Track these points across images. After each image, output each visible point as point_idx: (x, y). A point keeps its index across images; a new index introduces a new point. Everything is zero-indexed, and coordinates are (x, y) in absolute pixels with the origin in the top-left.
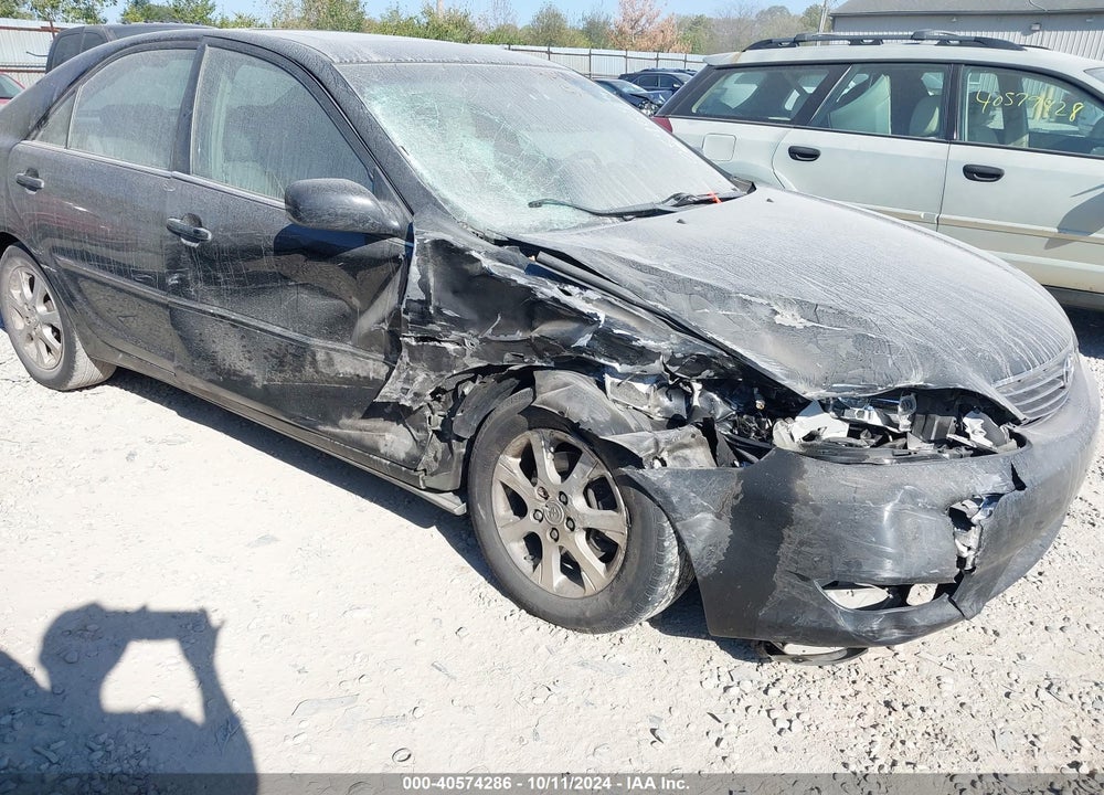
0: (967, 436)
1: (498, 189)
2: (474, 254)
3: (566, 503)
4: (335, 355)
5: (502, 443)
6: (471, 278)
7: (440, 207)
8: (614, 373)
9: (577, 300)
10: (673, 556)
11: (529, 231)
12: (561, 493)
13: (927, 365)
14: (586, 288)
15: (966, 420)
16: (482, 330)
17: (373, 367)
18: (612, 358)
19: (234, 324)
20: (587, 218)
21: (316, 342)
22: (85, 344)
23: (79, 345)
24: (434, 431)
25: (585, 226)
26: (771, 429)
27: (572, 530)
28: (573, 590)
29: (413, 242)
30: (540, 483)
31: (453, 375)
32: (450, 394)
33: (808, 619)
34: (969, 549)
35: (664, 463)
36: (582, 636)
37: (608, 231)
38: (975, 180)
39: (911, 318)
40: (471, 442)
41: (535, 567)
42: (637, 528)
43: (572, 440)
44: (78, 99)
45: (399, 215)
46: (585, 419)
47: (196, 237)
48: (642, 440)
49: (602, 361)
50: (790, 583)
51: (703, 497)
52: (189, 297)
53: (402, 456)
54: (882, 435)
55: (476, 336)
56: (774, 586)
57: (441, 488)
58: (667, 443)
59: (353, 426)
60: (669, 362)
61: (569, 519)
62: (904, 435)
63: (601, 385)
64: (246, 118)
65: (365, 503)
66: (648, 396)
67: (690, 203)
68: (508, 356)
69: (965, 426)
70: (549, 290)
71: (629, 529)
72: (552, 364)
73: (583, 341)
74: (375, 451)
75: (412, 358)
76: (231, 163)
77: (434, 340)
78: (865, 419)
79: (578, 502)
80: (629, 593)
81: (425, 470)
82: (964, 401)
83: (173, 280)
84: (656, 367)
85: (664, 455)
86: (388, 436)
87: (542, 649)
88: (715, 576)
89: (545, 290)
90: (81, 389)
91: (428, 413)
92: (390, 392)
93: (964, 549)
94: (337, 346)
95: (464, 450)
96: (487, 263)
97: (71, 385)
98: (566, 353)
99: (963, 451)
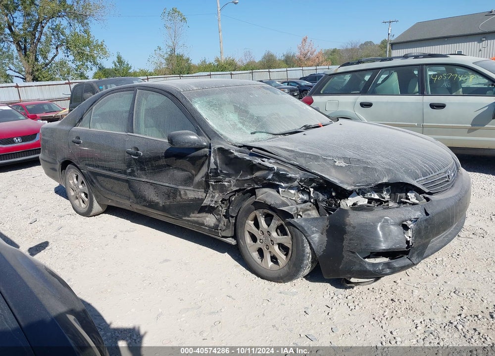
0: (409, 199)
1: (240, 129)
2: (232, 151)
3: (270, 235)
4: (187, 191)
5: (246, 216)
6: (231, 159)
7: (220, 137)
8: (282, 187)
9: (267, 163)
10: (308, 250)
11: (251, 142)
12: (268, 232)
13: (389, 175)
14: (270, 159)
15: (408, 194)
16: (236, 177)
17: (200, 194)
18: (281, 182)
19: (152, 184)
20: (271, 136)
21: (180, 187)
22: (97, 197)
23: (94, 199)
24: (223, 215)
25: (270, 139)
26: (340, 203)
27: (273, 244)
28: (276, 267)
29: (211, 149)
30: (260, 229)
31: (228, 194)
32: (228, 201)
33: (357, 267)
34: (410, 237)
35: (301, 216)
36: (280, 284)
37: (278, 140)
38: (435, 109)
39: (384, 160)
40: (236, 217)
41: (262, 261)
42: (294, 241)
43: (270, 212)
44: (93, 111)
45: (206, 141)
46: (272, 203)
47: (137, 155)
48: (292, 208)
49: (277, 183)
50: (348, 255)
51: (316, 227)
52: (135, 176)
53: (213, 225)
54: (380, 202)
55: (234, 179)
56: (343, 257)
57: (227, 236)
58: (301, 209)
59: (195, 217)
60: (300, 182)
61: (272, 241)
62: (388, 201)
63: (278, 192)
64: (151, 112)
65: (201, 247)
66: (295, 194)
67: (311, 128)
68: (246, 185)
69: (408, 196)
70: (258, 161)
71: (292, 241)
72: (261, 186)
73: (270, 177)
74: (203, 224)
75: (214, 189)
76: (148, 129)
77: (220, 182)
78: (373, 196)
79: (274, 234)
80: (294, 265)
81: (221, 229)
82: (407, 188)
83: (129, 171)
84: (296, 183)
85: (301, 213)
86: (207, 219)
87: (266, 289)
88: (323, 255)
89: (256, 161)
90: (95, 216)
91: (220, 208)
92: (207, 202)
93: (408, 238)
94: (188, 188)
95: (234, 221)
96: (236, 154)
97: (92, 214)
98: (265, 182)
99: (408, 205)
